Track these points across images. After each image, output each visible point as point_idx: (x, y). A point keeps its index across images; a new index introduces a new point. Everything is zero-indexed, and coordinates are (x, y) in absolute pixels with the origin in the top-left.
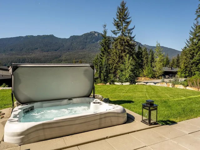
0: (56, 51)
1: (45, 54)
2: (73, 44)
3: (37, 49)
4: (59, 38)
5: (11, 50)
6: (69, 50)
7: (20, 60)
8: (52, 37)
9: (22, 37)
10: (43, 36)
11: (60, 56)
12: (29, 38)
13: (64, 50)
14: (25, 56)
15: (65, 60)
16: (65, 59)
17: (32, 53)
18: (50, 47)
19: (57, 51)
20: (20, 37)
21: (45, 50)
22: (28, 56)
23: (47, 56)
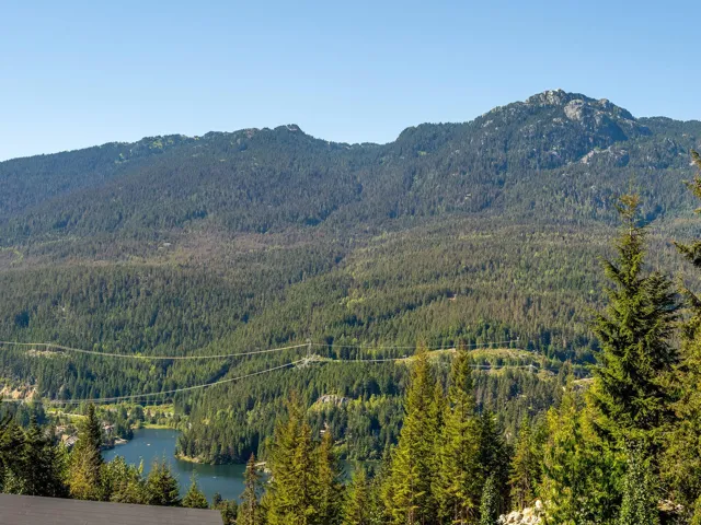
0: (315, 222)
1: (250, 243)
2: (418, 182)
3: (203, 215)
4: (333, 145)
5: (61, 225)
6: (392, 215)
7: (103, 282)
8: (290, 137)
9: (122, 147)
10: (242, 134)
11: (337, 261)
12: (158, 151)
13: (364, 218)
14: (135, 261)
15: (366, 286)
16: (366, 275)
17: (174, 241)
18: (276, 202)
19: (321, 226)
20: (109, 145)
21: (250, 221)
22: (152, 262)
23: (261, 257)
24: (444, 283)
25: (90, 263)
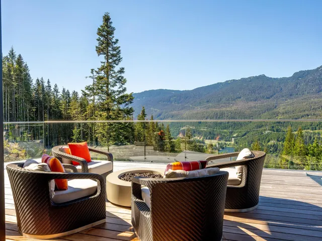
24: (307, 112)
25: (214, 110)
